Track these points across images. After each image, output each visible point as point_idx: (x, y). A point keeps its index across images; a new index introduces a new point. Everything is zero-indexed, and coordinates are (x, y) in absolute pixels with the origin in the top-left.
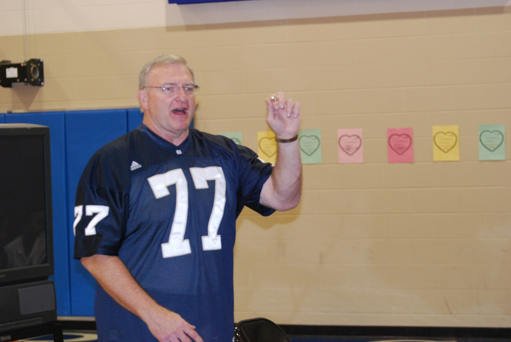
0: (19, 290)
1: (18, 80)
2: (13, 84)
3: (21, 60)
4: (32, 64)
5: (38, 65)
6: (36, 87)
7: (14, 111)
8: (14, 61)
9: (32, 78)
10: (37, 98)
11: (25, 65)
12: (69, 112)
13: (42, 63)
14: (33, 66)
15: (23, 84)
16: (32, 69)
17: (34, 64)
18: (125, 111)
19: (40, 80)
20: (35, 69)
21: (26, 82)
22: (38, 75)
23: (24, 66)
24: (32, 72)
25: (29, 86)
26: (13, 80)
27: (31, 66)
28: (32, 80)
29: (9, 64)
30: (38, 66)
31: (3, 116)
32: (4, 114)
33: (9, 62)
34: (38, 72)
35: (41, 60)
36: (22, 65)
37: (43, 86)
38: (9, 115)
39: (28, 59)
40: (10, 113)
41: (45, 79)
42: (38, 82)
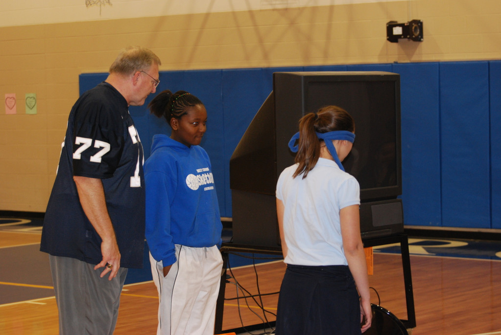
0: (372, 206)
1: (402, 37)
2: (399, 40)
3: (405, 20)
4: (413, 24)
5: (419, 24)
6: (417, 42)
7: (399, 62)
8: (400, 21)
9: (413, 35)
10: (417, 51)
11: (408, 24)
12: (442, 62)
13: (421, 23)
14: (414, 25)
15: (406, 40)
16: (413, 28)
17: (415, 24)
18: (487, 62)
19: (420, 37)
20: (416, 28)
21: (409, 38)
22: (418, 33)
23: (407, 26)
24: (413, 30)
25: (411, 41)
26: (398, 36)
27: (413, 26)
28: (414, 36)
29: (396, 24)
30: (419, 26)
31: (390, 65)
32: (391, 64)
33: (396, 22)
34: (418, 30)
35: (421, 21)
36: (406, 25)
37: (422, 41)
38: (396, 64)
39: (410, 20)
40: (396, 63)
41: (424, 36)
42: (419, 39)
